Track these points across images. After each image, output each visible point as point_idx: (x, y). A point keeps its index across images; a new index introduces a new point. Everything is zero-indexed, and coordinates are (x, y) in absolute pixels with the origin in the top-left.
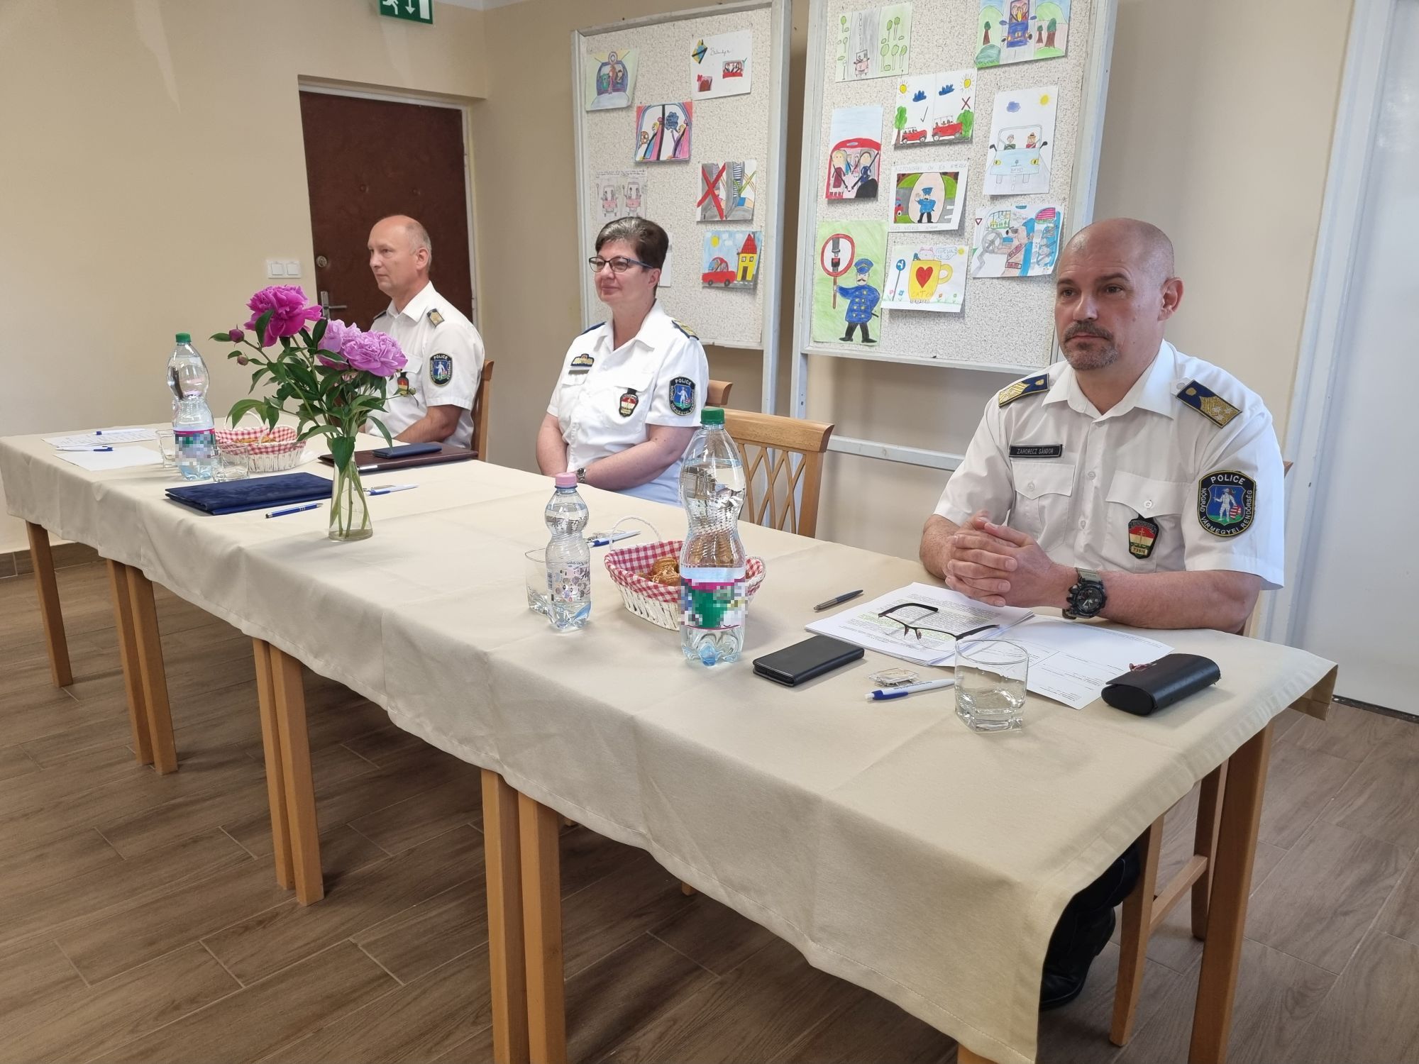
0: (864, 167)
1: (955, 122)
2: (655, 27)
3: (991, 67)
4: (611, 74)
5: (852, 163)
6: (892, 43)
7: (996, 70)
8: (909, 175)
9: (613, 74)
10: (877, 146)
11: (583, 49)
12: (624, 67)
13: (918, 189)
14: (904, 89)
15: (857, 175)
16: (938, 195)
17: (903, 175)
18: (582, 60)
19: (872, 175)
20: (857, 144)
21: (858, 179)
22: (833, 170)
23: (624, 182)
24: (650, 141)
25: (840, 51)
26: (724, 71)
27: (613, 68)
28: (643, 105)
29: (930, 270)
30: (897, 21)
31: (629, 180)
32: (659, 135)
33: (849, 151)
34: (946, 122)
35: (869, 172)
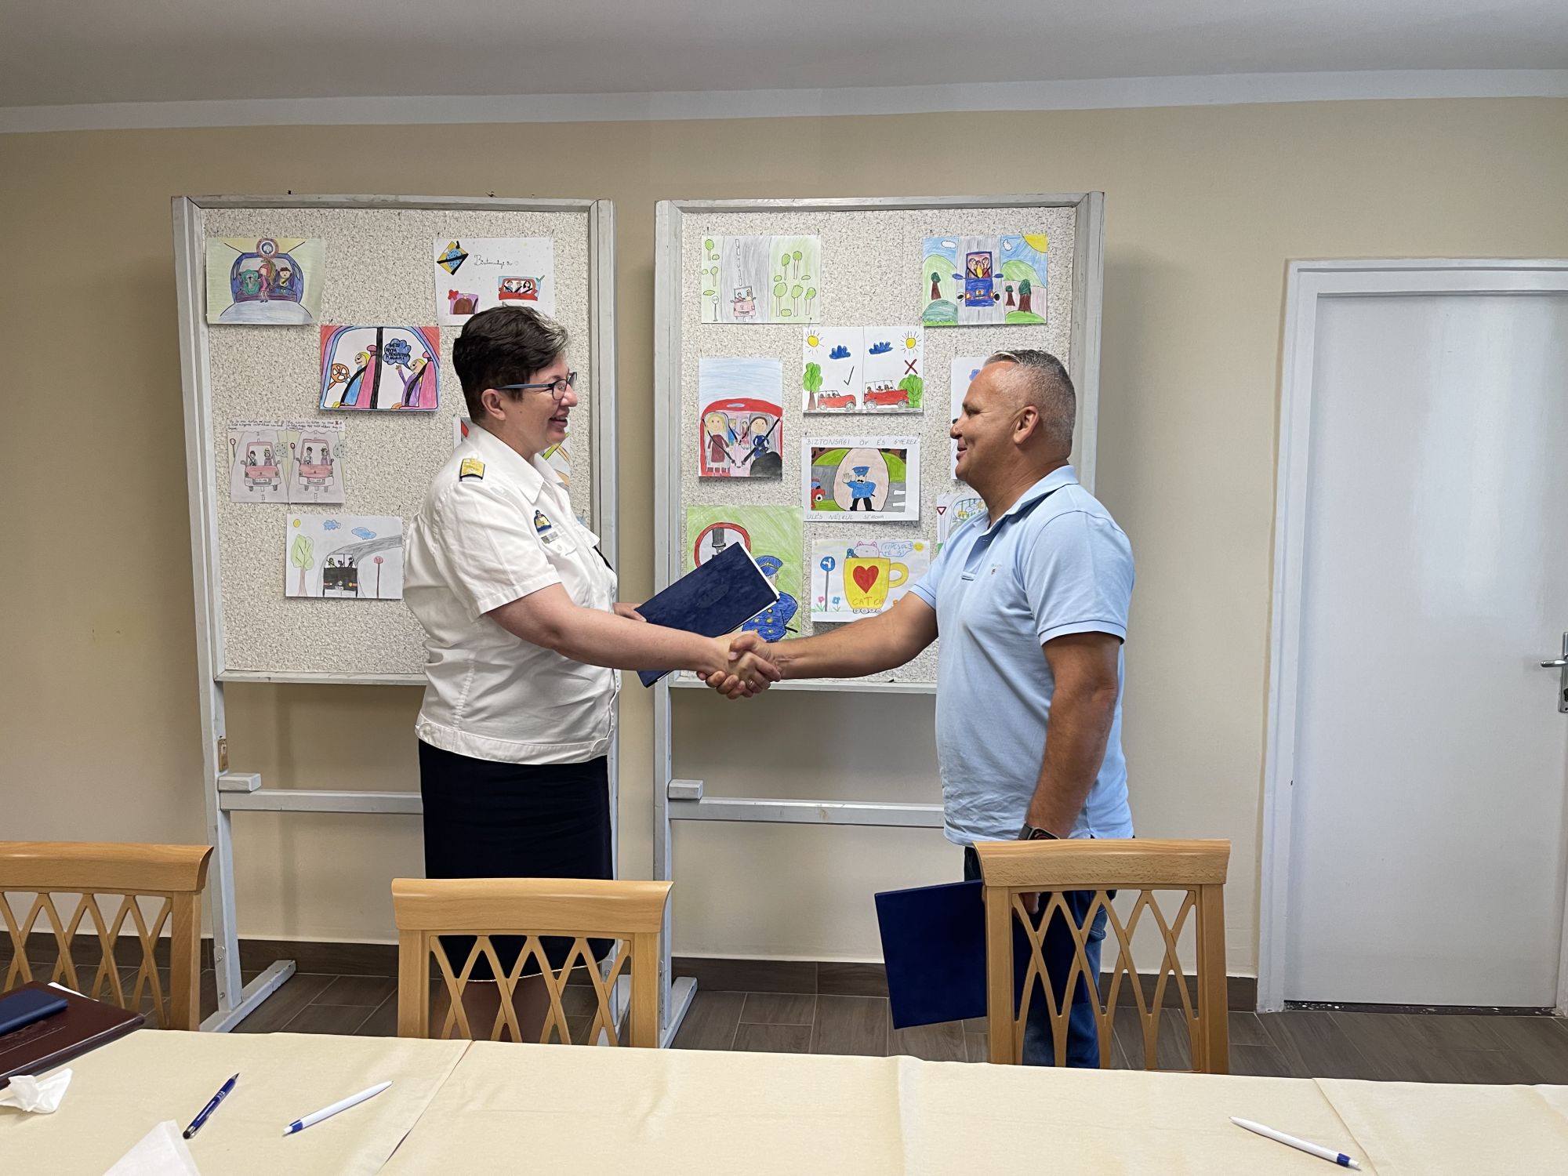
0: (757, 437)
1: (896, 388)
2: (361, 212)
3: (944, 327)
4: (264, 272)
5: (738, 430)
6: (791, 283)
7: (951, 330)
8: (830, 449)
9: (269, 272)
10: (777, 411)
11: (199, 228)
12: (294, 264)
13: (846, 468)
14: (813, 340)
15: (747, 446)
16: (878, 475)
17: (821, 449)
18: (196, 245)
19: (772, 447)
20: (743, 405)
21: (749, 451)
22: (707, 439)
23: (294, 437)
24: (353, 380)
25: (706, 283)
26: (500, 290)
27: (269, 264)
28: (336, 323)
29: (874, 571)
30: (798, 256)
31: (305, 436)
32: (372, 370)
33: (732, 414)
34: (883, 388)
35: (766, 442)
